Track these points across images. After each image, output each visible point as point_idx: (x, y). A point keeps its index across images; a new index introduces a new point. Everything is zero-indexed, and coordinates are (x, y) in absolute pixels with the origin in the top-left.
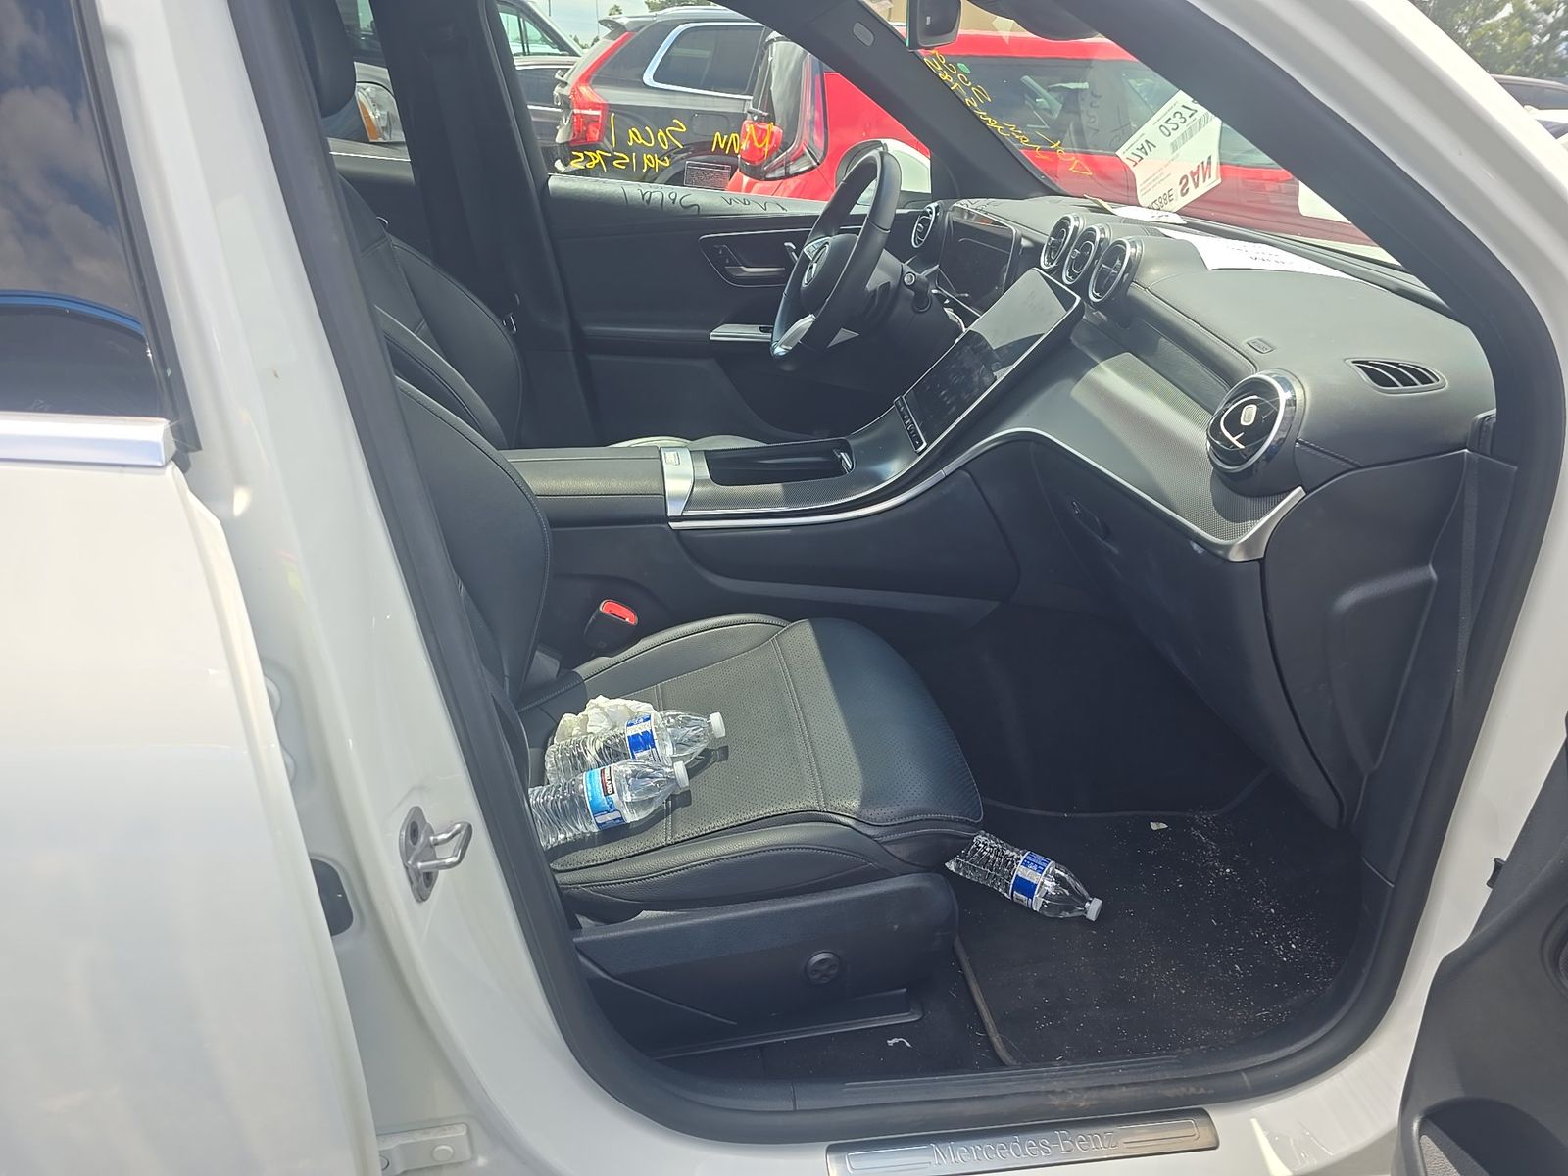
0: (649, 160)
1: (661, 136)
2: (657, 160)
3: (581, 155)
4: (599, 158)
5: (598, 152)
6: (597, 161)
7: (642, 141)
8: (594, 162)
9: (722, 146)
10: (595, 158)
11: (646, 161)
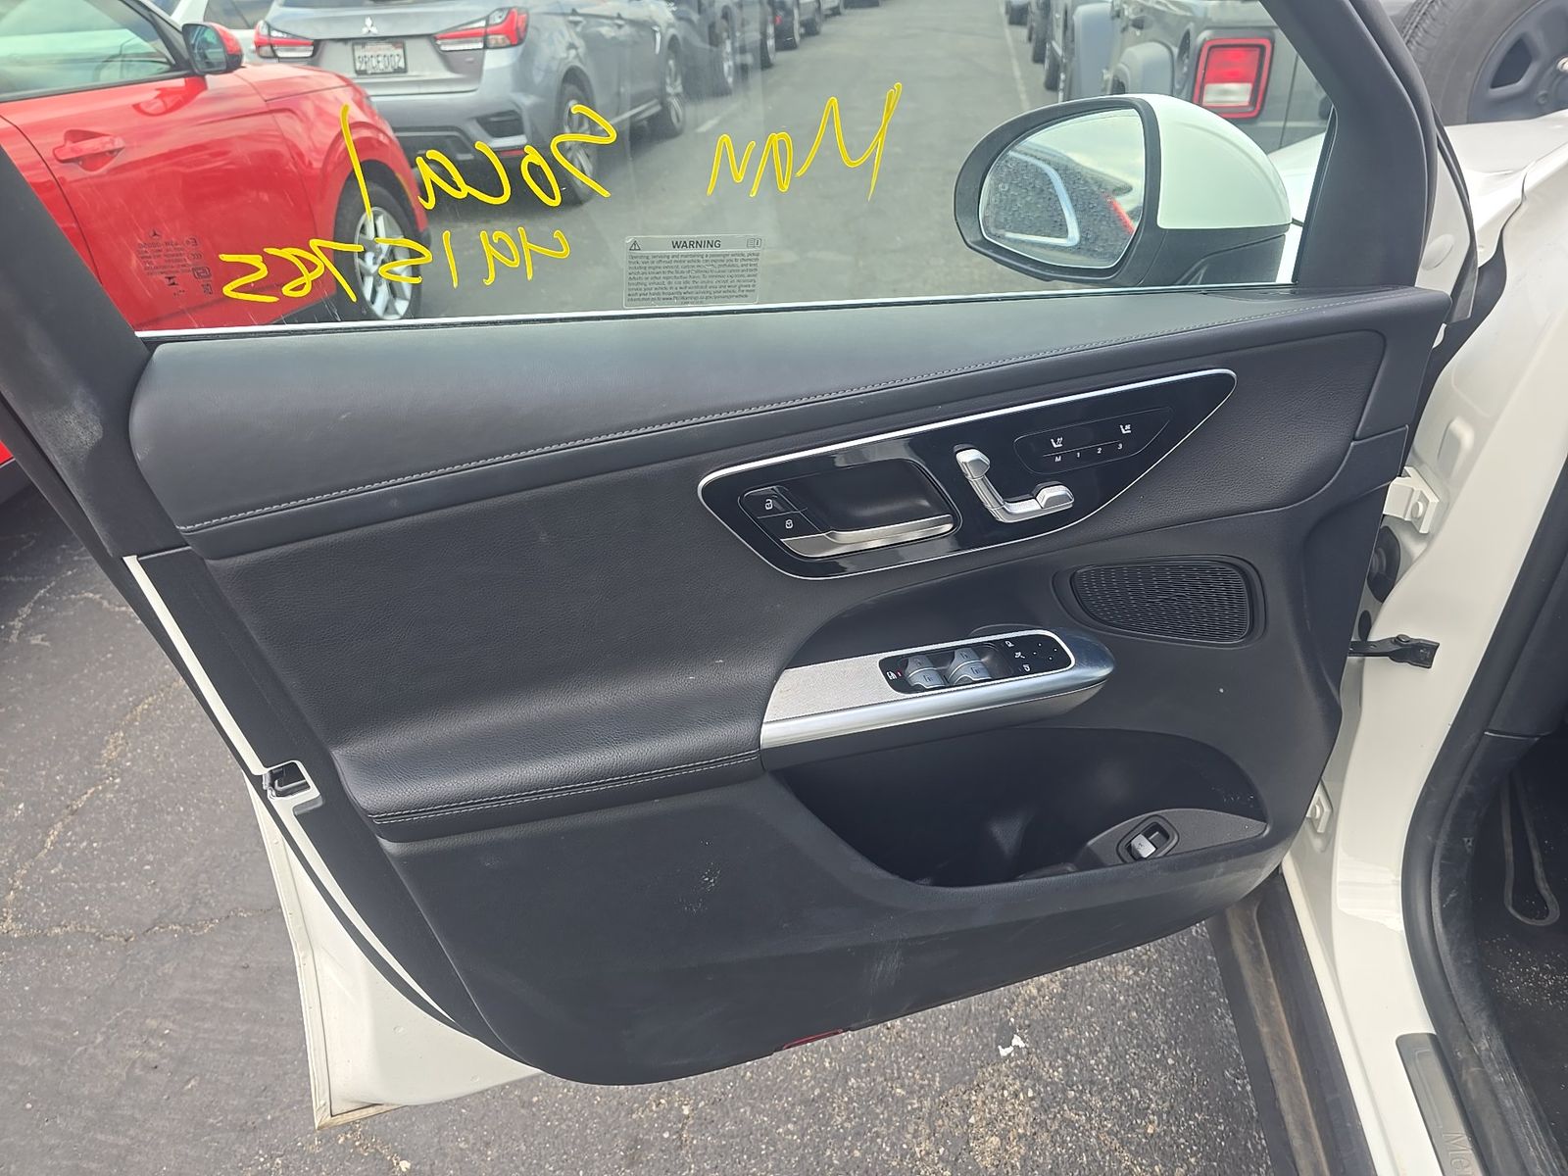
0: (501, 246)
1: (532, 167)
2: (527, 246)
3: (255, 260)
4: (323, 262)
5: (314, 243)
6: (318, 272)
7: (466, 190)
8: (308, 278)
9: (739, 177)
10: (311, 267)
11: (490, 251)
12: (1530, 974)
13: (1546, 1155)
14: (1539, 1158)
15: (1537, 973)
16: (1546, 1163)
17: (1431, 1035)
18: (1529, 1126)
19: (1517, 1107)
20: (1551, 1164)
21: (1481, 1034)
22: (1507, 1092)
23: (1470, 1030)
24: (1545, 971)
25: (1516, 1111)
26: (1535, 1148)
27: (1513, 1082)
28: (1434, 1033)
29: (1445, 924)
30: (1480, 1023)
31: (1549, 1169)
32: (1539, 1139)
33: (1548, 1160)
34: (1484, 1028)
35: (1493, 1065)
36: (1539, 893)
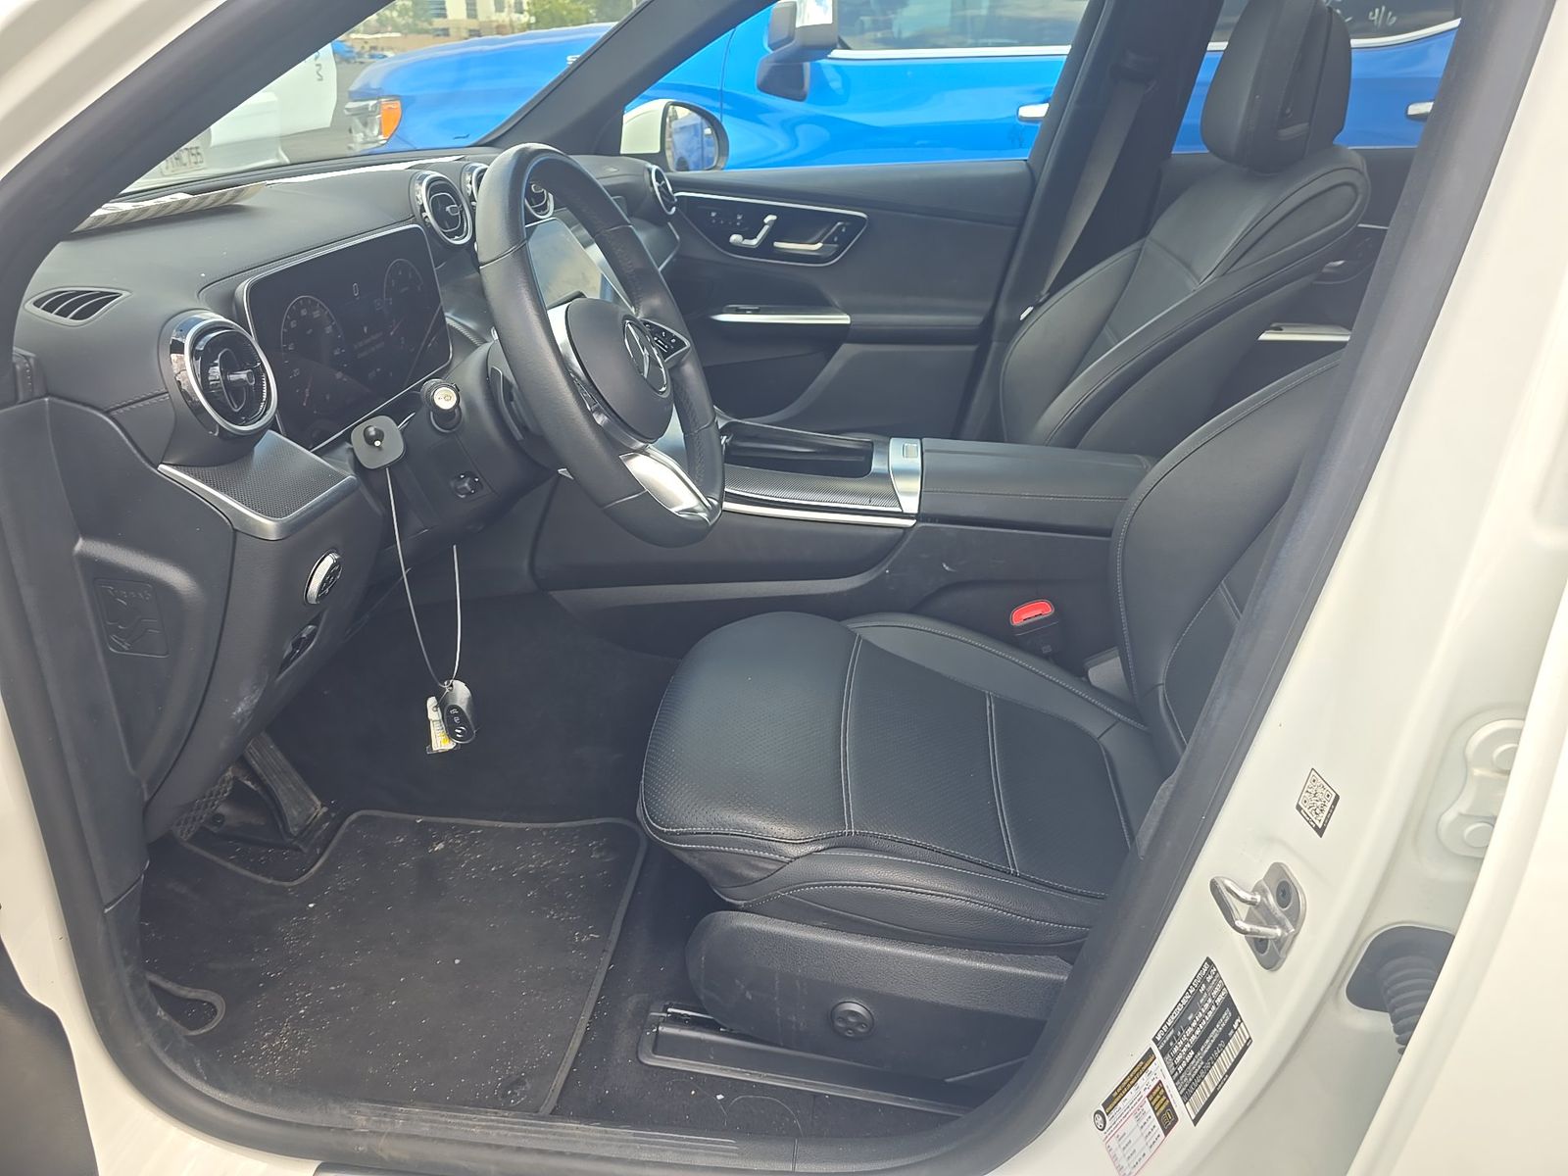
12: (267, 1053)
13: (483, 1120)
14: (483, 1127)
15: (270, 1046)
16: (489, 1124)
17: (319, 1169)
18: (452, 1121)
19: (431, 1121)
20: (492, 1121)
21: (350, 1118)
22: (414, 1122)
23: (341, 1126)
24: (271, 1039)
25: (435, 1125)
26: (474, 1126)
27: (406, 1112)
28: (318, 1163)
29: (223, 1089)
30: (337, 1114)
31: (495, 1124)
32: (467, 1119)
33: (487, 1120)
34: (345, 1112)
35: (384, 1122)
36: (189, 1000)
